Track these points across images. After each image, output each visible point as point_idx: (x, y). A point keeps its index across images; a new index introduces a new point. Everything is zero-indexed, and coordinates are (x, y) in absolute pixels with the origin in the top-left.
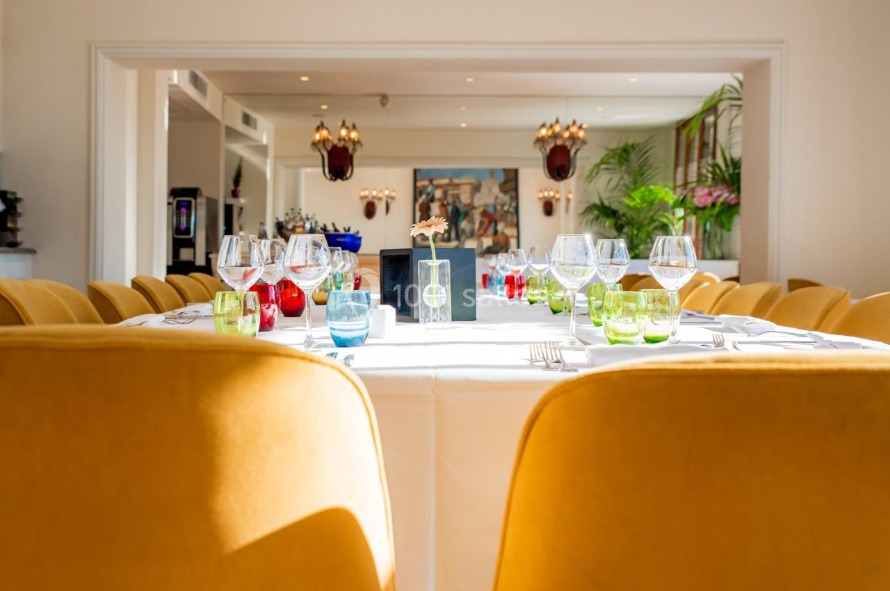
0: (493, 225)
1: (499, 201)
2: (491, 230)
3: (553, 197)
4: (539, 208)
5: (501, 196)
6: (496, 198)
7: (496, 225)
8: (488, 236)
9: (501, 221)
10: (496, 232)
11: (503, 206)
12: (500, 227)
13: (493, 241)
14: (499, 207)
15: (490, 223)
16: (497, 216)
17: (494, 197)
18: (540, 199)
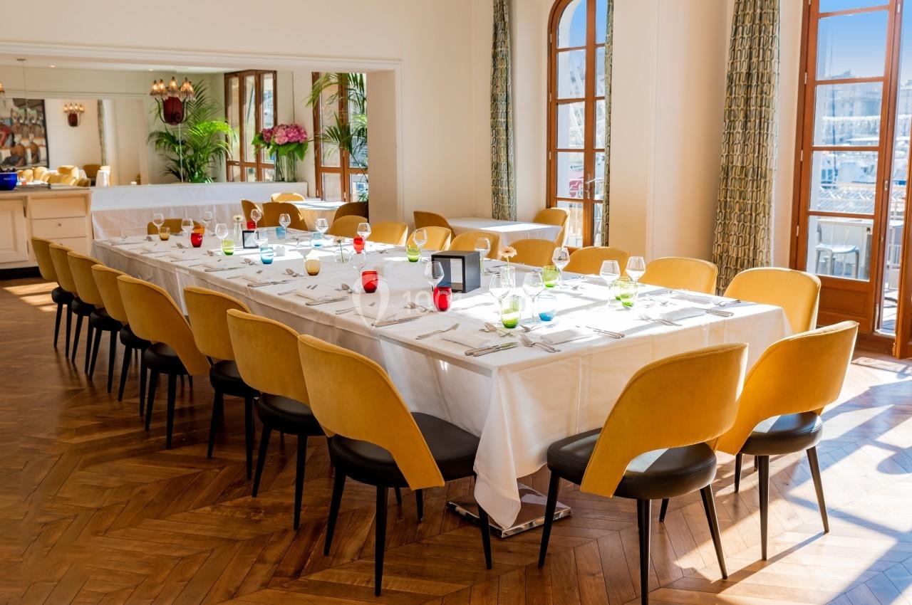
0: (10, 137)
1: (14, 114)
2: (8, 143)
3: (78, 110)
4: (65, 119)
5: (16, 109)
6: (12, 111)
7: (13, 137)
8: (6, 148)
9: (18, 133)
10: (13, 144)
11: (18, 120)
12: (17, 139)
13: (11, 153)
14: (15, 121)
15: (8, 135)
16: (14, 129)
17: (10, 110)
18: (66, 112)
